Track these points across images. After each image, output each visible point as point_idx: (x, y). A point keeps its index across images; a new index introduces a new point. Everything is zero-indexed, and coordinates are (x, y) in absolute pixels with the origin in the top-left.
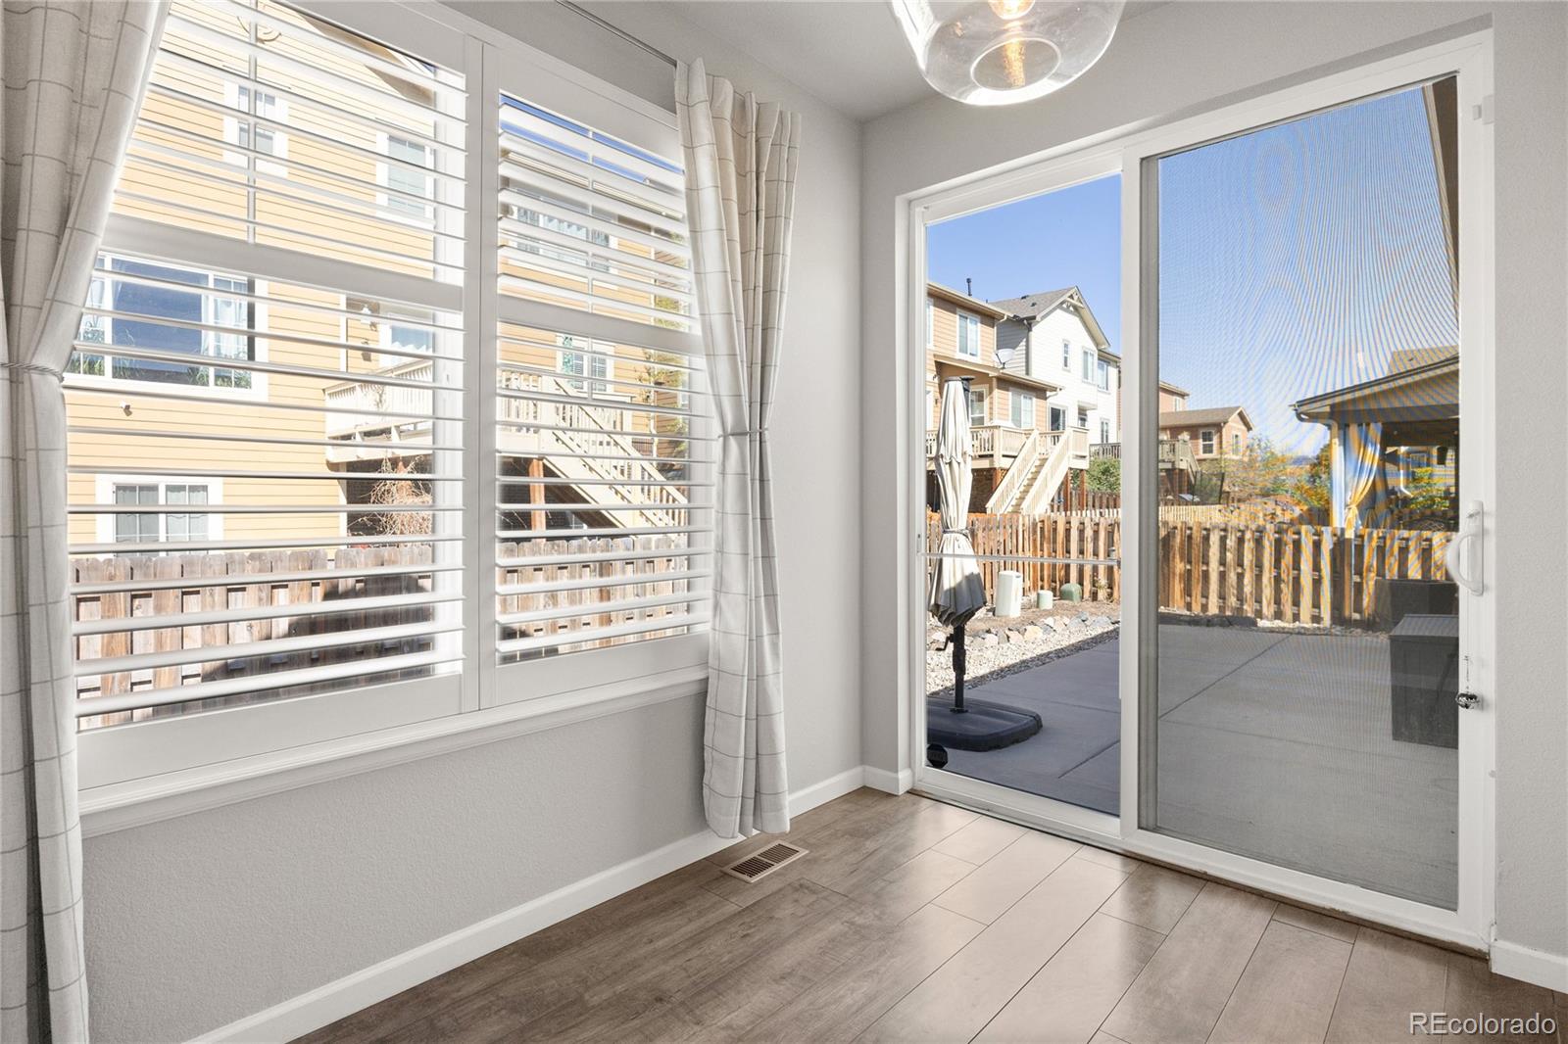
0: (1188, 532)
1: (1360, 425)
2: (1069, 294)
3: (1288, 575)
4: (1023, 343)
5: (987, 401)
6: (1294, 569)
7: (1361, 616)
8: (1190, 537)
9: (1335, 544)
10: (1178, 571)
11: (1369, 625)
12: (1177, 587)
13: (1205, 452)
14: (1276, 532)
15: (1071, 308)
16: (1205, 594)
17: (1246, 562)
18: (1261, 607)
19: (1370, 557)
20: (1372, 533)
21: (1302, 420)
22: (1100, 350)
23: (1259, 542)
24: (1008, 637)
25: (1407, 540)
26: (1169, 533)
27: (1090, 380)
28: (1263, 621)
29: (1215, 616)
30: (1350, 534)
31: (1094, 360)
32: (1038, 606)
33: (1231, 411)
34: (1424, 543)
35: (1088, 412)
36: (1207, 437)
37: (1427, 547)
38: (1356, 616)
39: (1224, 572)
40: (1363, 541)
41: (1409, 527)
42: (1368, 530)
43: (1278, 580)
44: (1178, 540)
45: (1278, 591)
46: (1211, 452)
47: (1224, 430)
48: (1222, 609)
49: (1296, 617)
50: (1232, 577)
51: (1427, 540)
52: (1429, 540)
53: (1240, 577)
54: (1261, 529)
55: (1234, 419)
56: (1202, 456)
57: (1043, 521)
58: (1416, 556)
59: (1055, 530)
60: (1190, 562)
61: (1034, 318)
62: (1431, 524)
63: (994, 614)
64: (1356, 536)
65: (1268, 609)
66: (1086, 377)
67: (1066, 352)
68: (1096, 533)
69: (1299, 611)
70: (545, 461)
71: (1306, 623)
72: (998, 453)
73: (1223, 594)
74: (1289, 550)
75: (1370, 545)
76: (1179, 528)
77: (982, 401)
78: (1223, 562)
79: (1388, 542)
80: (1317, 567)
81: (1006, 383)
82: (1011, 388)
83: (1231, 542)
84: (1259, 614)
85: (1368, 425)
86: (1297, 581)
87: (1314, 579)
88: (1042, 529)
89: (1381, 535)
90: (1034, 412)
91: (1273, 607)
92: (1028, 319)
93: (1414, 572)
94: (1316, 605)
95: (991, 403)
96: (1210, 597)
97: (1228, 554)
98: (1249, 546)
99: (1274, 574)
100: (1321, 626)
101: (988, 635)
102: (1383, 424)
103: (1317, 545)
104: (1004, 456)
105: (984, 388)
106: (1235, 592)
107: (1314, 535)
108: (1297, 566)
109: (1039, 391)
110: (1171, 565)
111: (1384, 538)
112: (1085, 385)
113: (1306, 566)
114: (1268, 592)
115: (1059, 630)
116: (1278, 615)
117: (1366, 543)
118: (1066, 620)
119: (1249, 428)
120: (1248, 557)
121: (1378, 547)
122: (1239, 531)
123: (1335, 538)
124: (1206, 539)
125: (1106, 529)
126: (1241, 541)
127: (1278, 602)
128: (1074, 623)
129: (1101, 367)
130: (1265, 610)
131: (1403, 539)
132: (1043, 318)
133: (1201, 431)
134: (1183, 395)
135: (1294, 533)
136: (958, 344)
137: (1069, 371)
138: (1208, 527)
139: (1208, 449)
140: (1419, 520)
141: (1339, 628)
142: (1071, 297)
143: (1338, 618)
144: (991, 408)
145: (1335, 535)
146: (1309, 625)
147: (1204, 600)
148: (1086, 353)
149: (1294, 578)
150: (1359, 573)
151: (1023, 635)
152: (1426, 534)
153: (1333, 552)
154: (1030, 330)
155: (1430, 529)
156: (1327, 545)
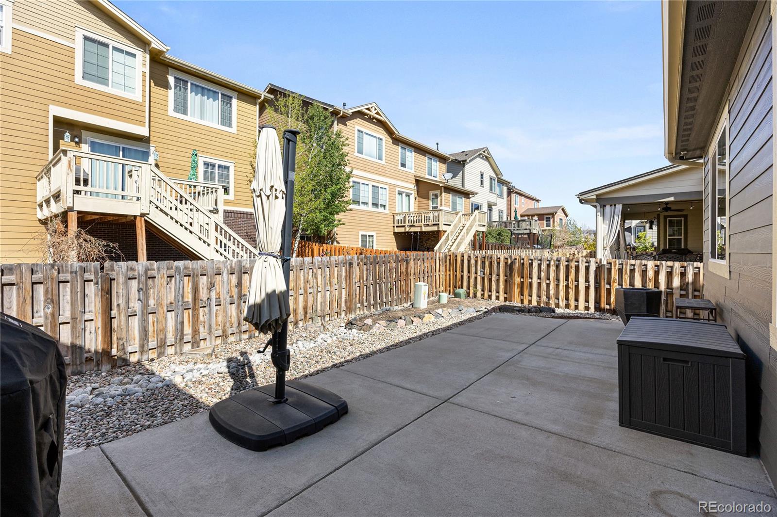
0: (522, 261)
1: (611, 206)
2: (483, 150)
3: (573, 284)
4: (461, 173)
5: (439, 199)
6: (575, 281)
7: (610, 307)
8: (523, 264)
9: (596, 268)
10: (517, 282)
11: (613, 312)
12: (516, 291)
13: (547, 226)
14: (566, 261)
15: (484, 157)
16: (530, 295)
17: (551, 278)
18: (559, 301)
19: (615, 274)
20: (616, 261)
21: (582, 203)
22: (498, 178)
23: (558, 266)
24: (412, 321)
25: (634, 265)
26: (512, 262)
27: (493, 191)
28: (560, 309)
29: (534, 307)
30: (604, 262)
31: (495, 183)
32: (439, 302)
33: (558, 207)
34: (643, 267)
35: (493, 207)
36: (548, 219)
37: (645, 269)
38: (608, 307)
39: (540, 282)
40: (611, 266)
41: (635, 258)
42: (614, 260)
43: (567, 287)
44: (517, 265)
45: (567, 293)
46: (550, 226)
47: (555, 216)
48: (539, 302)
49: (577, 307)
50: (544, 286)
51: (644, 265)
52: (646, 265)
53: (548, 285)
54: (559, 259)
55: (560, 211)
56: (545, 228)
57: (450, 256)
58: (639, 276)
59: (456, 260)
60: (523, 277)
61: (466, 161)
62: (646, 257)
63: (413, 307)
64: (608, 263)
65: (562, 303)
66: (491, 189)
67: (482, 178)
68: (476, 262)
69: (578, 304)
70: (145, 217)
71: (581, 310)
72: (441, 223)
73: (539, 295)
74: (573, 271)
75: (615, 268)
76: (517, 259)
77: (437, 198)
78: (539, 278)
79: (624, 266)
80: (587, 280)
81: (449, 189)
82: (451, 192)
83: (544, 267)
84: (557, 305)
85: (615, 205)
86: (577, 287)
87: (586, 287)
88: (450, 259)
89: (620, 262)
90: (463, 205)
91: (565, 302)
92: (463, 161)
93: (638, 284)
94: (587, 301)
95: (441, 199)
96: (533, 296)
97: (542, 273)
98: (553, 269)
99: (565, 284)
100: (589, 312)
101: (400, 320)
102: (623, 205)
103: (587, 269)
104: (444, 224)
105: (438, 192)
106: (545, 293)
107: (586, 262)
108: (577, 280)
109: (466, 195)
110: (513, 279)
111: (622, 264)
112: (491, 194)
113: (582, 279)
114: (562, 294)
115: (445, 316)
116: (567, 306)
117: (613, 267)
118: (450, 311)
119: (567, 216)
120: (552, 275)
121: (619, 269)
122: (548, 260)
123: (597, 264)
124: (531, 265)
125: (481, 259)
126: (548, 266)
127: (567, 299)
128: (455, 313)
129: (499, 186)
130: (560, 303)
131: (632, 265)
132: (470, 161)
133: (545, 217)
134: (538, 201)
135: (576, 262)
136: (427, 171)
137: (483, 187)
138: (532, 258)
139: (548, 225)
140: (641, 255)
141: (598, 313)
142: (484, 152)
143: (598, 308)
144: (441, 202)
145: (597, 263)
146: (583, 312)
147: (530, 298)
148: (491, 179)
149: (575, 286)
150: (609, 283)
151: (422, 319)
152: (644, 262)
153: (596, 271)
154: (464, 166)
155: (646, 260)
156: (593, 268)
